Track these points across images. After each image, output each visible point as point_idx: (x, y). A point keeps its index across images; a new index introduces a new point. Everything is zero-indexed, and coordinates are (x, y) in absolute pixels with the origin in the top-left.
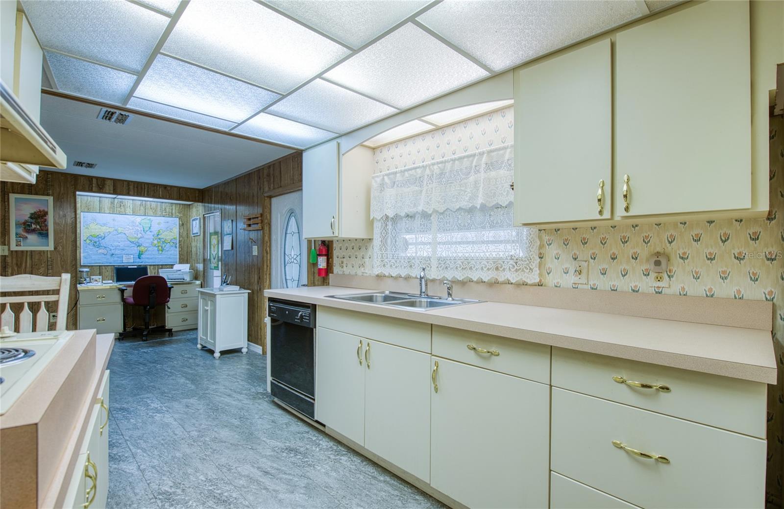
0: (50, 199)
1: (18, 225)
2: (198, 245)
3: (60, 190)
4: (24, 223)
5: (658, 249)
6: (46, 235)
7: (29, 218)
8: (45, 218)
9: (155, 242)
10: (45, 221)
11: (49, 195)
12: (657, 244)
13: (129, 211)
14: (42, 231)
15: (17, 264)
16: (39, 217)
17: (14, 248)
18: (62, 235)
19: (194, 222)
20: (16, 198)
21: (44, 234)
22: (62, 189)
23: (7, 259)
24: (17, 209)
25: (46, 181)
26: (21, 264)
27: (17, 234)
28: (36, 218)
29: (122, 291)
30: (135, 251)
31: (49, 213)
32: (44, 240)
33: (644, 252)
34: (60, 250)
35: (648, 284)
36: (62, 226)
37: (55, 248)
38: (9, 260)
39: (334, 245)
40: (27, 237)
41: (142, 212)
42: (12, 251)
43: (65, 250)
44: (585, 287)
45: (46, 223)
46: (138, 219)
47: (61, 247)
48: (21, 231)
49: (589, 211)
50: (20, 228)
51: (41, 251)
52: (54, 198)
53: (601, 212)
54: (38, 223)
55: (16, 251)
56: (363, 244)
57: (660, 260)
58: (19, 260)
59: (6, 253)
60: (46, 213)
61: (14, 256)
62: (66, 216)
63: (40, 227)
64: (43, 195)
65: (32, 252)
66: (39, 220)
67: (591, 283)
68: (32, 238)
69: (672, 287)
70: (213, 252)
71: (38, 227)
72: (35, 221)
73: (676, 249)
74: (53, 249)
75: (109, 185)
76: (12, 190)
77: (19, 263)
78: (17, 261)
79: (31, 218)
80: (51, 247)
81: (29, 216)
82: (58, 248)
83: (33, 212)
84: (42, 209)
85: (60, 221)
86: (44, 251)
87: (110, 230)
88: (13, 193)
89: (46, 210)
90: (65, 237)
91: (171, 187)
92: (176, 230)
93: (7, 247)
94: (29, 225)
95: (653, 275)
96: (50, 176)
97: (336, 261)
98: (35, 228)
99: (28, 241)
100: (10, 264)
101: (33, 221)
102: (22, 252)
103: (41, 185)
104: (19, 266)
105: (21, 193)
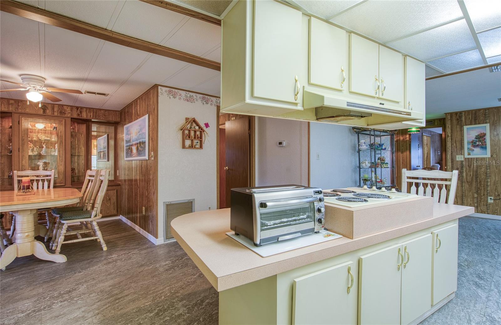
0: (488, 126)
1: (468, 143)
3: (494, 118)
4: (472, 142)
6: (485, 148)
7: (475, 138)
8: (485, 137)
10: (484, 140)
11: (487, 123)
14: (482, 146)
15: (468, 166)
16: (481, 137)
17: (467, 156)
18: (496, 147)
20: (467, 128)
21: (484, 147)
22: (496, 117)
23: (463, 162)
24: (468, 134)
25: (485, 115)
26: (471, 165)
27: (468, 148)
28: (479, 138)
31: (487, 134)
32: (484, 151)
34: (495, 157)
36: (496, 142)
37: (492, 156)
38: (464, 163)
40: (474, 150)
42: (466, 158)
43: (498, 157)
45: (485, 140)
47: (495, 155)
48: (470, 146)
50: (470, 145)
51: (482, 158)
52: (490, 124)
54: (480, 141)
55: (468, 158)
58: (470, 163)
59: (463, 159)
60: (485, 135)
61: (467, 161)
62: (498, 135)
63: (482, 143)
64: (483, 123)
65: (477, 158)
66: (481, 139)
68: (477, 150)
71: (480, 143)
72: (478, 140)
74: (490, 157)
76: (465, 124)
77: (470, 165)
78: (469, 163)
79: (476, 138)
80: (489, 155)
81: (475, 137)
82: (494, 156)
83: (477, 135)
84: (482, 132)
85: (494, 138)
86: (484, 158)
88: (466, 125)
89: (485, 132)
90: (498, 148)
93: (463, 156)
94: (475, 143)
96: (487, 111)
98: (479, 144)
99: (474, 152)
100: (465, 165)
101: (477, 140)
102: (471, 158)
103: (482, 118)
104: (470, 166)
105: (471, 124)
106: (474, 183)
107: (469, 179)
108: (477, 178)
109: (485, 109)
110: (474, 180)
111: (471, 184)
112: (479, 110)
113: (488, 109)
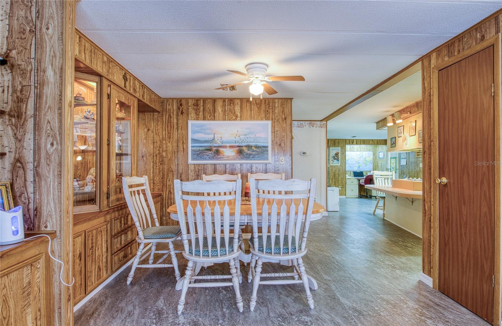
0: (340, 148)
2: (383, 163)
4: (333, 157)
9: (364, 162)
13: (356, 150)
16: (337, 154)
17: (331, 165)
18: (342, 160)
19: (380, 153)
20: (332, 149)
21: (338, 160)
22: (342, 144)
24: (332, 152)
25: (339, 142)
29: (359, 180)
30: (357, 165)
32: (338, 162)
41: (360, 150)
45: (338, 156)
46: (358, 153)
47: (342, 164)
48: (333, 159)
51: (337, 166)
60: (339, 153)
61: (331, 167)
62: (343, 153)
64: (338, 147)
65: (335, 166)
68: (335, 161)
70: (392, 165)
75: (355, 142)
80: (340, 165)
81: (334, 154)
85: (342, 156)
87: (350, 157)
91: (375, 140)
92: (372, 157)
98: (336, 158)
101: (336, 156)
102: (333, 166)
103: (337, 144)
104: (332, 170)
105: (333, 147)
106: (334, 179)
107: (332, 178)
108: (335, 176)
109: (339, 140)
110: (334, 178)
111: (333, 180)
112: (336, 139)
113: (340, 139)
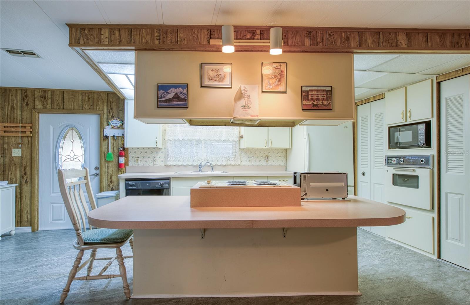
5: (267, 155)
12: (267, 154)
33: (264, 156)
35: (264, 163)
39: (129, 151)
44: (251, 165)
49: (263, 146)
53: (266, 146)
56: (155, 150)
57: (267, 157)
67: (253, 164)
69: (269, 163)
73: (270, 155)
95: (266, 161)
97: (130, 158)
